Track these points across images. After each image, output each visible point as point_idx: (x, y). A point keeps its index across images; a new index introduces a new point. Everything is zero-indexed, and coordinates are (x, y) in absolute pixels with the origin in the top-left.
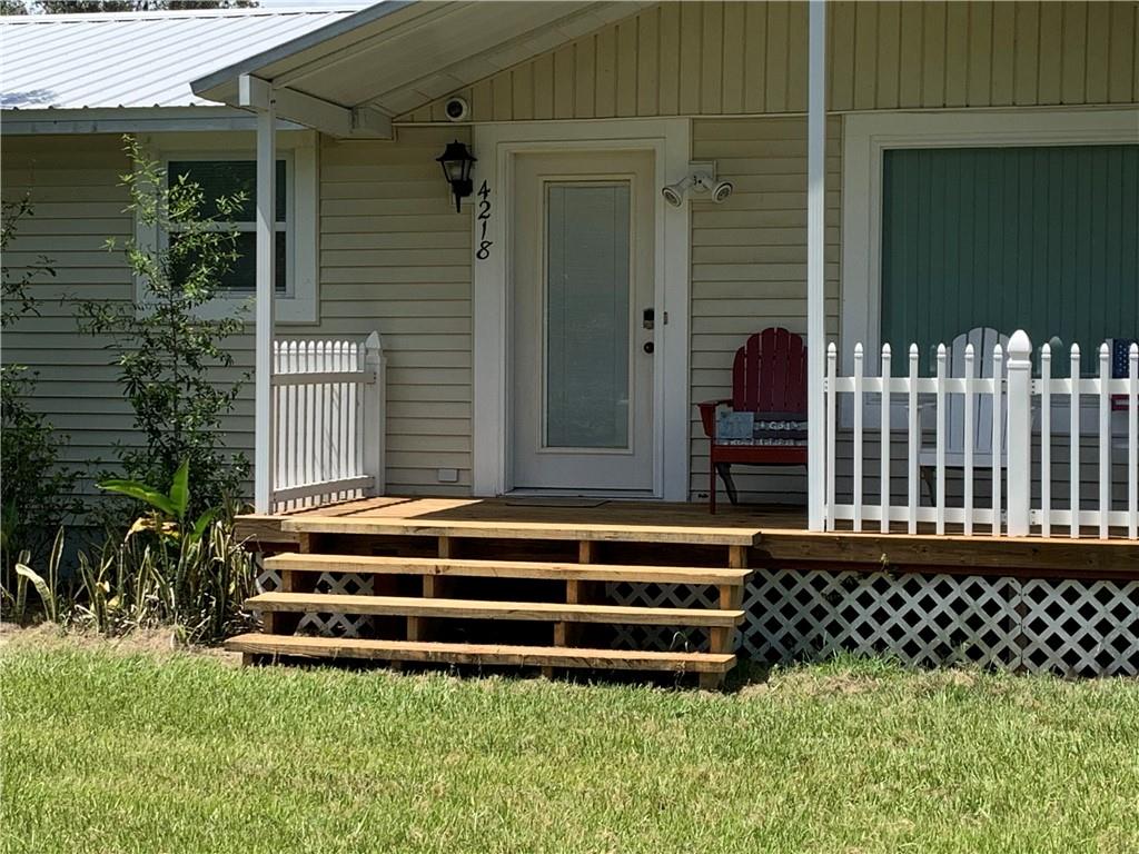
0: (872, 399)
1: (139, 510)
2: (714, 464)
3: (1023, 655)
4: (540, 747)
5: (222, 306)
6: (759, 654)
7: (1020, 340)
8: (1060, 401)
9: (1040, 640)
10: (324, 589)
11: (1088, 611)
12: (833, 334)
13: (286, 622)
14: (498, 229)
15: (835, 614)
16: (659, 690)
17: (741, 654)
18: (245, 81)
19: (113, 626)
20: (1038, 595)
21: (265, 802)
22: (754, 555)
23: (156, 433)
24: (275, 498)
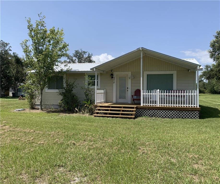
0: (146, 95)
1: (85, 104)
2: (133, 100)
3: (159, 116)
4: (119, 124)
5: (93, 87)
6: (137, 116)
7: (158, 90)
8: (162, 95)
9: (160, 115)
10: (101, 110)
11: (164, 113)
12: (143, 90)
13: (98, 113)
14: (115, 81)
15: (143, 113)
16: (128, 119)
17: (135, 116)
18: (94, 69)
19: (83, 114)
20: (160, 111)
21: (96, 128)
22: (136, 108)
23: (87, 98)
24: (97, 103)
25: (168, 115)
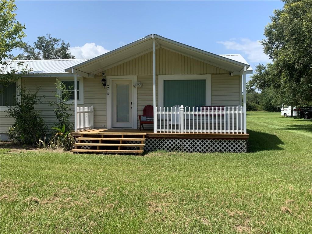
0: (162, 115)
1: (58, 131)
2: (141, 124)
3: (183, 150)
4: (116, 164)
5: (70, 102)
6: (147, 150)
7: (182, 106)
8: (187, 115)
9: (185, 147)
10: (85, 142)
11: (191, 143)
12: (157, 106)
13: (79, 147)
14: (110, 91)
15: (157, 144)
16: (133, 156)
17: (145, 150)
18: (73, 70)
19: (54, 148)
20: (185, 141)
21: (76, 173)
22: (146, 136)
23: (60, 120)
24: (78, 130)
25: (198, 148)
